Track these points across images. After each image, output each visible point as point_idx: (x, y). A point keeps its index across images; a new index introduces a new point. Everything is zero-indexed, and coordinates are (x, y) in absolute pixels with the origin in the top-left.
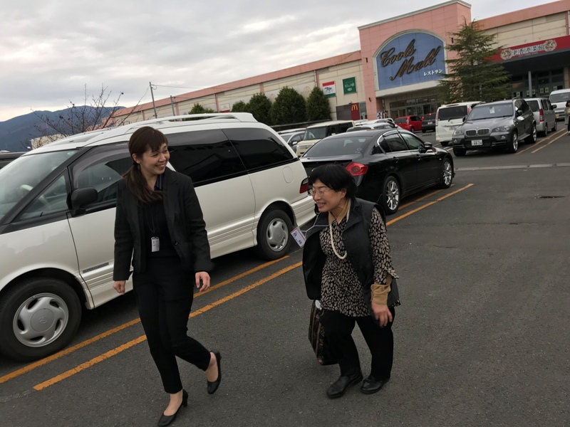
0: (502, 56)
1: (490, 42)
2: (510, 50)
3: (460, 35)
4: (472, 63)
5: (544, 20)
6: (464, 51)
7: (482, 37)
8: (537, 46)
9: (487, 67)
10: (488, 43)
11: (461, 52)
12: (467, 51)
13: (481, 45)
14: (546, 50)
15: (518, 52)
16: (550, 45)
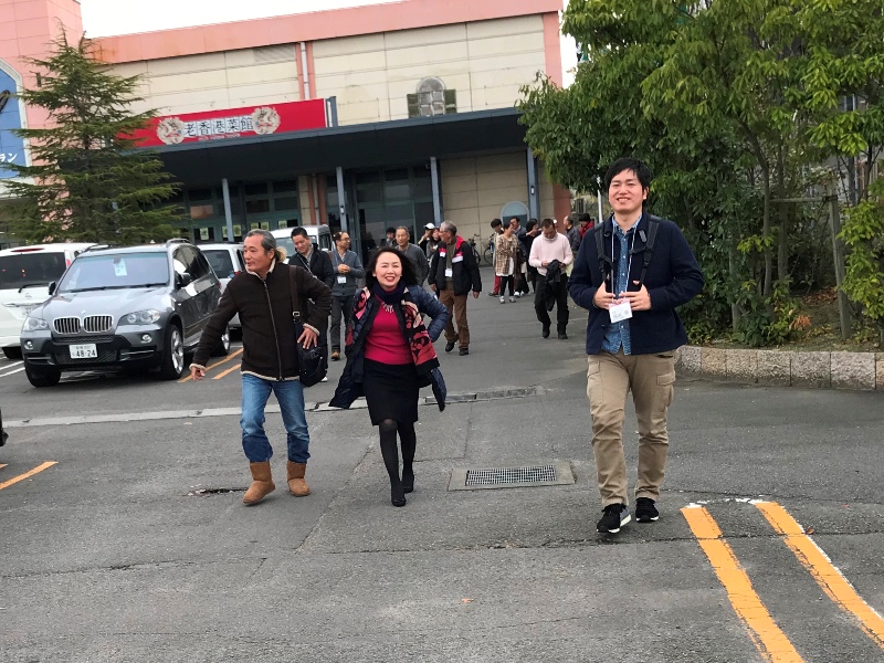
0: (161, 133)
1: (127, 96)
2: (177, 120)
3: (53, 68)
4: (87, 143)
5: (250, 57)
6: (64, 110)
7: (107, 79)
8: (238, 119)
9: (126, 159)
10: (120, 96)
11: (57, 111)
12: (71, 110)
13: (106, 99)
14: (258, 131)
15: (197, 129)
16: (265, 119)
